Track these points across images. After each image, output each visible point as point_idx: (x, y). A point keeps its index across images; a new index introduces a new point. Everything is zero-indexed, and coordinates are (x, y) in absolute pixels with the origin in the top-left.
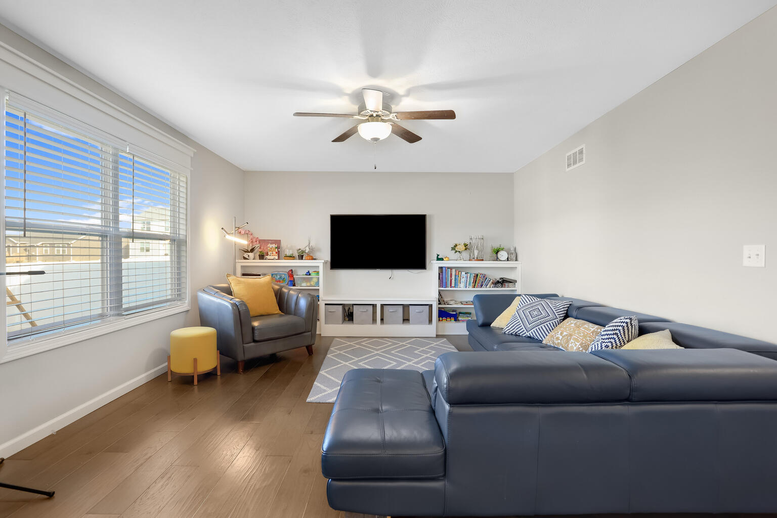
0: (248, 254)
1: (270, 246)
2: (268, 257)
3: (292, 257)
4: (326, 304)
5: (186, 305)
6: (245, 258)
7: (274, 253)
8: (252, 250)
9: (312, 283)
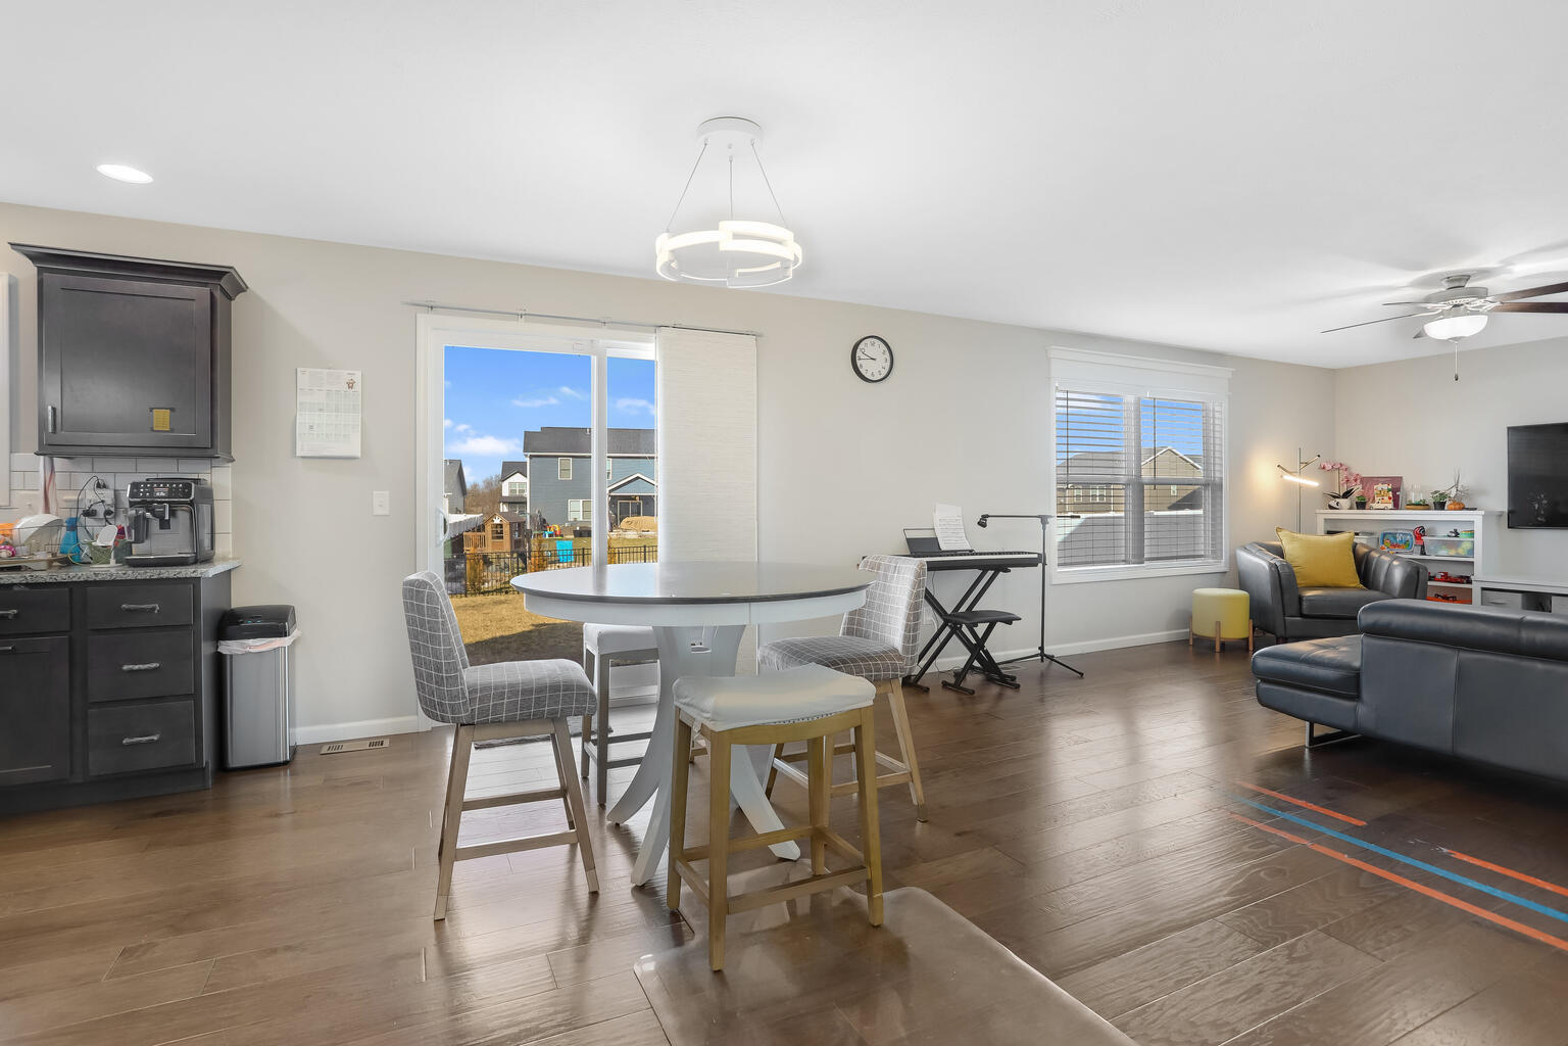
0: (1338, 500)
1: (1380, 487)
2: (1375, 505)
3: (1423, 505)
4: (1483, 589)
5: (1223, 565)
6: (1331, 507)
7: (1386, 498)
8: (1347, 495)
9: (1461, 551)
